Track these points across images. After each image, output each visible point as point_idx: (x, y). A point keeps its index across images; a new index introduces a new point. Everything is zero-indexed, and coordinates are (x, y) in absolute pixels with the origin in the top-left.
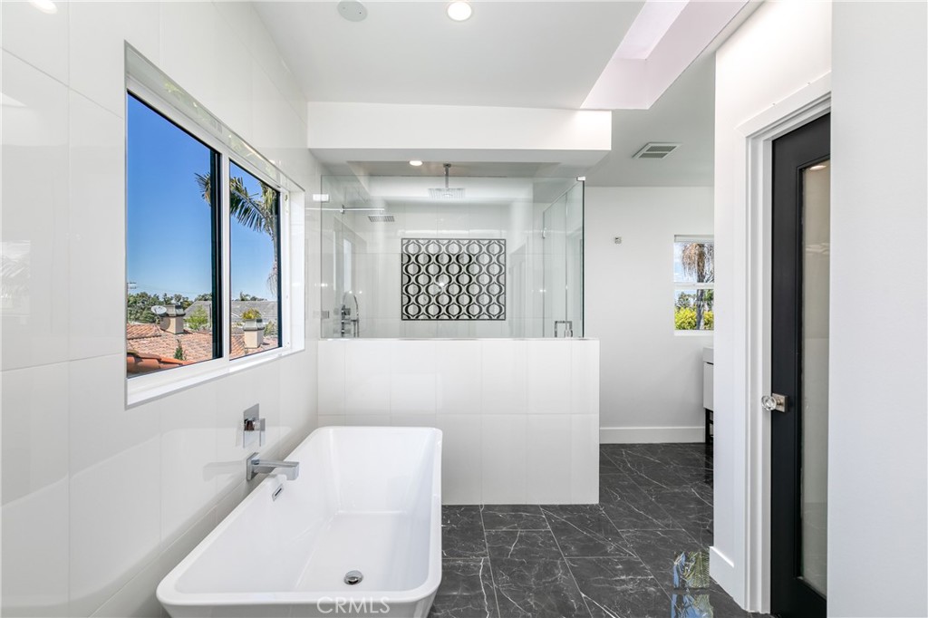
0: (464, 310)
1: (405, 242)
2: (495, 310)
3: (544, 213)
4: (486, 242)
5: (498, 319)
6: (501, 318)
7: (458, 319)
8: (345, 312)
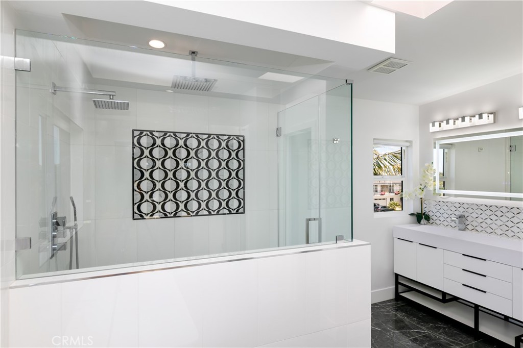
0: (203, 205)
1: (136, 133)
2: (234, 204)
3: (278, 113)
4: (226, 137)
5: (237, 212)
6: (239, 211)
7: (197, 215)
8: (58, 223)
